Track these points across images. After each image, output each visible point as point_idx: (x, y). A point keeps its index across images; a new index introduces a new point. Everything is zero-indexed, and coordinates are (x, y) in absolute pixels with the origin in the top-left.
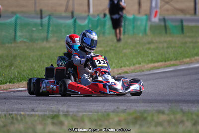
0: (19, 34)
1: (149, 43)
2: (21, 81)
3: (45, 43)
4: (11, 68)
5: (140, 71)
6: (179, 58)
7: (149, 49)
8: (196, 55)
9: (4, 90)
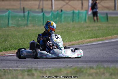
0: (10, 22)
1: (87, 27)
2: (11, 50)
3: (26, 27)
4: (5, 42)
5: (82, 44)
6: (105, 36)
7: (88, 30)
8: (115, 34)
9: (1, 55)
